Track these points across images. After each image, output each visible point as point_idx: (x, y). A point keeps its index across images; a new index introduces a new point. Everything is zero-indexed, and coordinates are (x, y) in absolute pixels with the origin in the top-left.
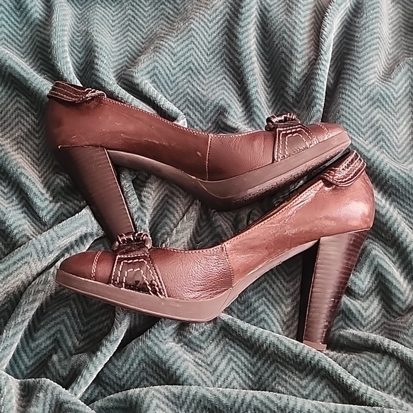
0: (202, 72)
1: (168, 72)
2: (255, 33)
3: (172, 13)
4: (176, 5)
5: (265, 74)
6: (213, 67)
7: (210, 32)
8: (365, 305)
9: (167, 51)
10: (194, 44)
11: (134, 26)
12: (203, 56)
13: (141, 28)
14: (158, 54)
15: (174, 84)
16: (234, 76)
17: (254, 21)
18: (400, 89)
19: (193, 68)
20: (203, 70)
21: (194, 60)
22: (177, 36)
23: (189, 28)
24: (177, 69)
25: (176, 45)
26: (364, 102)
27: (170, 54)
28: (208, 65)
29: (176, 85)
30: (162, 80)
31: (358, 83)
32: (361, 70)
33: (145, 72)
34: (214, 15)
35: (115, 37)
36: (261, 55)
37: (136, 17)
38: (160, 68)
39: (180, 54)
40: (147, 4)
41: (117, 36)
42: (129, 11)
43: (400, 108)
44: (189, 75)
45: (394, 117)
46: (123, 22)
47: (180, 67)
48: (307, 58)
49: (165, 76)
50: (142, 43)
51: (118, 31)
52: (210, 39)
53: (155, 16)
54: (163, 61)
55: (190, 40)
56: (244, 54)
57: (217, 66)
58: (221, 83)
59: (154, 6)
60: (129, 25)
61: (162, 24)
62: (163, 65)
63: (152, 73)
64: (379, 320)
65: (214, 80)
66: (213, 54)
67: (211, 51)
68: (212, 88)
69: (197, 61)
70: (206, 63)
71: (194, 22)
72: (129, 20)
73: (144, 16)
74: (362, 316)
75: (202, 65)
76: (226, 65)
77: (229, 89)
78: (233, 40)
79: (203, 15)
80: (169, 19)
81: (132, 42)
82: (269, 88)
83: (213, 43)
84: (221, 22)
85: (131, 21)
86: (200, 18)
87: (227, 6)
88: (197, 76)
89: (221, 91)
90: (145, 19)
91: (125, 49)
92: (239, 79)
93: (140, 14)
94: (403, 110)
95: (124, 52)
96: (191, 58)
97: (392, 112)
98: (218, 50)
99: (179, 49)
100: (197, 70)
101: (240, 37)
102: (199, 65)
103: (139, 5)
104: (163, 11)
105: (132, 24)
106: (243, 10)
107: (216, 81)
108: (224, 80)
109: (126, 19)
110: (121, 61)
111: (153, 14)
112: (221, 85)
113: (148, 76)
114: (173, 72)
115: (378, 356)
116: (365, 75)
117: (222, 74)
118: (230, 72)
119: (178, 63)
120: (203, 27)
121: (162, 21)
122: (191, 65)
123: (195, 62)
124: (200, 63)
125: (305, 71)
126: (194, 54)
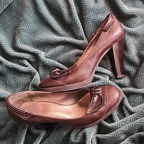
0: (37, 31)
1: (27, 38)
2: (46, 7)
3: (16, 15)
4: (16, 11)
5: (57, 19)
6: (39, 27)
7: (31, 16)
8: (124, 80)
9: (22, 31)
10: (29, 23)
11: (7, 26)
12: (34, 25)
13: (10, 25)
14: (20, 34)
15: (31, 40)
16: (47, 26)
17: (43, 3)
18: (102, 2)
19: (34, 31)
20: (37, 30)
21: (32, 29)
22: (22, 24)
23: (24, 18)
24: (29, 35)
25: (24, 27)
26: (94, 15)
27: (24, 31)
28: (37, 27)
29: (32, 40)
30: (26, 41)
31: (89, 10)
32: (87, 4)
33: (20, 42)
34: (29, 9)
35: (4, 34)
36: (52, 14)
37: (6, 22)
38: (24, 38)
39: (27, 29)
40: (6, 16)
41: (4, 33)
42: (3, 22)
43: (106, 9)
44: (34, 34)
45: (105, 13)
46: (3, 27)
47: (29, 33)
48: (66, 8)
49: (27, 40)
50: (13, 31)
51: (3, 31)
52: (33, 18)
53: (11, 19)
54: (23, 35)
55: (27, 23)
56: (46, 18)
57: (40, 26)
58: (44, 31)
59: (9, 15)
60: (5, 27)
61: (15, 20)
62: (24, 37)
63: (22, 41)
64: (130, 82)
65: (42, 31)
66: (37, 22)
67: (35, 22)
68: (43, 34)
69: (33, 28)
70: (36, 27)
71: (25, 15)
72: (4, 25)
73: (8, 21)
74: (125, 84)
75: (36, 28)
76: (43, 24)
77: (48, 31)
78: (40, 15)
79: (26, 11)
80: (16, 17)
81: (10, 32)
82: (60, 23)
83: (34, 19)
84: (33, 10)
85: (5, 25)
86: (26, 13)
87: (32, 4)
88: (36, 33)
89: (46, 34)
90: (9, 22)
91: (9, 37)
92: (49, 26)
93: (6, 21)
94: (107, 9)
95: (10, 38)
96: (31, 28)
97: (104, 12)
98: (37, 20)
99: (25, 28)
100: (35, 31)
101: (42, 12)
102: (35, 29)
103: (4, 18)
104: (13, 16)
105: (6, 26)
106: (38, 2)
107: (43, 31)
108: (45, 30)
109: (3, 25)
110: (11, 42)
111: (11, 18)
112: (45, 31)
113: (22, 43)
114: (28, 36)
115: (135, 96)
116: (89, 5)
117: (43, 28)
118: (45, 25)
119: (28, 33)
120: (28, 15)
121: (15, 19)
122: (32, 31)
123: (33, 29)
124: (35, 28)
125: (68, 13)
126: (31, 26)
